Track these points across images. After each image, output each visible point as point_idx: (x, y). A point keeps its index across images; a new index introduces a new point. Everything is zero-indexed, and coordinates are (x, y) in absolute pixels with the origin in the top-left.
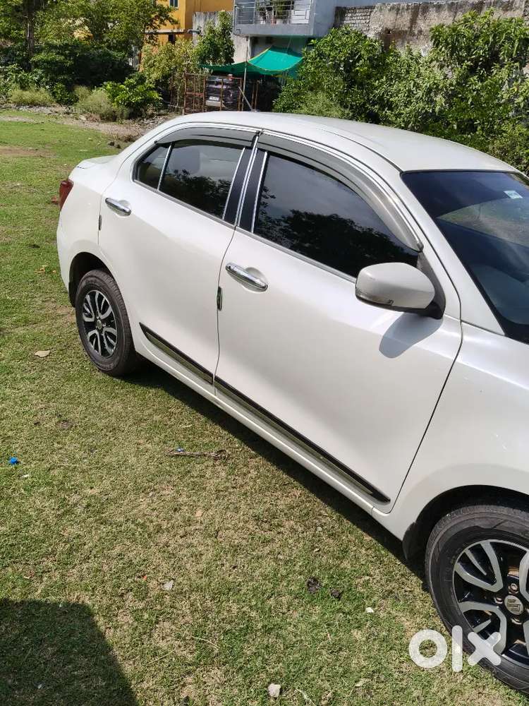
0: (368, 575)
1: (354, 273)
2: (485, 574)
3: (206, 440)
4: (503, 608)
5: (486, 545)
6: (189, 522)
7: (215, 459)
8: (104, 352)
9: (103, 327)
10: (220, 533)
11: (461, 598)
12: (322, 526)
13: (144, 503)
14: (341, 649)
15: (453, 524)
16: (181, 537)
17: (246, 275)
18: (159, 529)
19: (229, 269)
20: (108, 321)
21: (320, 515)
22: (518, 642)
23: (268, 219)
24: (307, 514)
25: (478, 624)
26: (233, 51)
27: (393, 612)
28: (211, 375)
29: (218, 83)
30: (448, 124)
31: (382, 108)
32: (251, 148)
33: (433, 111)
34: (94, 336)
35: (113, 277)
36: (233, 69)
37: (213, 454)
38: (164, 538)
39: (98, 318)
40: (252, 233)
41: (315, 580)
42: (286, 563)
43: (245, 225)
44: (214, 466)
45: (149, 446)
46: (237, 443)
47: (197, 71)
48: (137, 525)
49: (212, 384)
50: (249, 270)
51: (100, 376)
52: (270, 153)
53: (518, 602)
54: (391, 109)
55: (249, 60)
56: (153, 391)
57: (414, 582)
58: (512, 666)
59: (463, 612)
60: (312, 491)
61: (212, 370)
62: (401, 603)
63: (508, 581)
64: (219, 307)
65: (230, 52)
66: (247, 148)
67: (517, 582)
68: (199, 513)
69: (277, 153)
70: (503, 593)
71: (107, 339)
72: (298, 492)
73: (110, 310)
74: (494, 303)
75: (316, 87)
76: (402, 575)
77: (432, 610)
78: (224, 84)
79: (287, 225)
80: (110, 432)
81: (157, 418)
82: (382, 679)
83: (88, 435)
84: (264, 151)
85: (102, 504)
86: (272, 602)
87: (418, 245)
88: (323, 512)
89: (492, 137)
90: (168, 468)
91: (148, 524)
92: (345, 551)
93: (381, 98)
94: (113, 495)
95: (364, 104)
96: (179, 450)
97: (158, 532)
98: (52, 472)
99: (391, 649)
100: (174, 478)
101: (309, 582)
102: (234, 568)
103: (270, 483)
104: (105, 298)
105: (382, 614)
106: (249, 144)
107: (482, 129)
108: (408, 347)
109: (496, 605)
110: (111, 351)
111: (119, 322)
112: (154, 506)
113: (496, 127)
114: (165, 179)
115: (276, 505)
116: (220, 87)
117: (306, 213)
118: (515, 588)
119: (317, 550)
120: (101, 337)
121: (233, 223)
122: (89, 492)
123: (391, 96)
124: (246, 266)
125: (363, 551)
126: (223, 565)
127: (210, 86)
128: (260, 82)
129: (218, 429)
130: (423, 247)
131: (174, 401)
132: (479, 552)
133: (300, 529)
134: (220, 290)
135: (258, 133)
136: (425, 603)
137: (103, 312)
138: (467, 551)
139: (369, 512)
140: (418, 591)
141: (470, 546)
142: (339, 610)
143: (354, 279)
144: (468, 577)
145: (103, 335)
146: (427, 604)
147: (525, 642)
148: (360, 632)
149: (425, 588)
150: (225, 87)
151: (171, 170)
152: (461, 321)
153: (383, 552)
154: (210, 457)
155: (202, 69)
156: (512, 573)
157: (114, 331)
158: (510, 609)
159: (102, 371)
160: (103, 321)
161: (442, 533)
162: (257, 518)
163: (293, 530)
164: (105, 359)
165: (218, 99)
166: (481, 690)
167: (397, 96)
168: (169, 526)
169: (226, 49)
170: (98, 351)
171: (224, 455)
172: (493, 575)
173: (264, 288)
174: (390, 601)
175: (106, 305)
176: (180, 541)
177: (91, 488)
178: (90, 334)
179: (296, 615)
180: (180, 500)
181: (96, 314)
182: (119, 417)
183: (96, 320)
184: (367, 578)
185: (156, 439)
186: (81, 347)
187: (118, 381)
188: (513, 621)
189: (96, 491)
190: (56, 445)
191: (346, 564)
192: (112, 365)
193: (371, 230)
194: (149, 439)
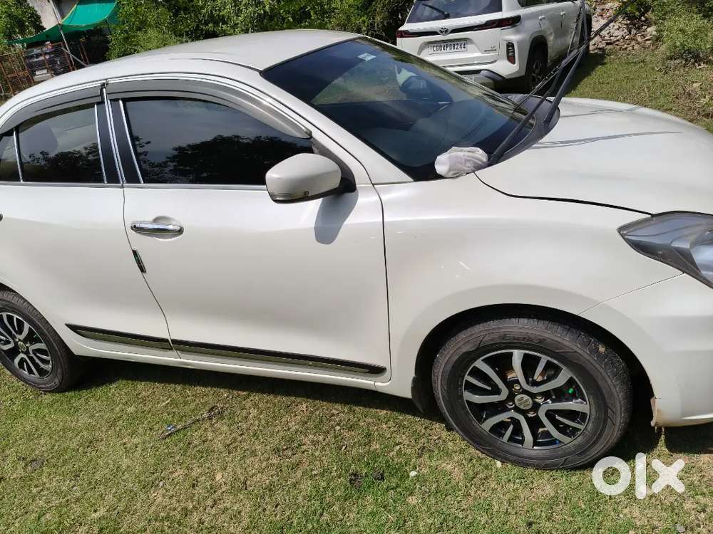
0: (397, 445)
1: (261, 181)
2: (490, 389)
3: (193, 406)
4: (517, 409)
5: (480, 364)
6: (213, 490)
7: (210, 418)
8: (42, 372)
9: (27, 347)
10: (248, 483)
11: (481, 420)
12: (338, 424)
13: (158, 496)
14: (405, 521)
15: (446, 360)
16: (212, 507)
17: (156, 227)
18: (186, 513)
19: (135, 228)
20: (31, 338)
21: (333, 415)
22: (540, 430)
23: (152, 165)
24: (321, 421)
25: (504, 434)
26: (39, 17)
27: (433, 464)
28: (166, 341)
29: (38, 56)
30: (284, 19)
31: (216, 24)
32: (103, 102)
33: (265, 12)
34: (22, 361)
35: (14, 292)
36: (47, 36)
37: (205, 415)
38: (195, 517)
39: (17, 340)
40: (142, 184)
41: (355, 475)
42: (322, 475)
43: (132, 179)
44: (212, 425)
45: (136, 440)
46: (224, 393)
47: (9, 50)
48: (162, 520)
49: (171, 349)
50: (156, 220)
51: (48, 398)
52: (125, 100)
53: (526, 397)
54: (225, 23)
55: (61, 21)
56: (114, 385)
57: (438, 427)
58: (545, 452)
59: (488, 430)
60: (315, 399)
61: (165, 336)
62: (436, 452)
63: (510, 385)
64: (142, 269)
65: (36, 20)
66: (98, 103)
67: (517, 382)
68: (218, 476)
69: (132, 97)
70: (511, 397)
71: (38, 357)
72: (304, 406)
73: (27, 326)
74: (394, 157)
75: (143, 26)
76: (425, 428)
77: (463, 444)
78: (46, 54)
79: (175, 164)
80: (88, 447)
81: (131, 409)
82: (451, 525)
83: (65, 462)
84: (117, 100)
85: (115, 520)
86: (326, 517)
87: (306, 133)
88: (334, 411)
89: (327, 17)
90: (166, 451)
91: (172, 513)
92: (368, 435)
93: (211, 16)
94: (121, 507)
95: (198, 26)
96: (169, 428)
97: (186, 515)
98: (43, 519)
99: (446, 496)
100: (177, 458)
101: (351, 480)
102: (276, 506)
103: (274, 412)
104: (15, 316)
105: (425, 471)
106: (99, 99)
107: (316, 13)
108: (340, 228)
109: (511, 409)
110: (48, 367)
111: (42, 334)
112: (171, 493)
113: (326, 7)
114: (25, 168)
115: (289, 429)
116: (41, 58)
117: (189, 146)
118: (518, 388)
119: (344, 448)
120: (31, 359)
121: (118, 182)
122: (95, 516)
123: (220, 10)
124: (151, 218)
125: (384, 426)
126: (264, 510)
127: (31, 61)
128: (83, 40)
129: (199, 389)
130: (311, 132)
131: (141, 386)
132: (477, 373)
133: (321, 438)
134: (135, 253)
135: (103, 85)
136: (455, 441)
137: (20, 332)
138: (468, 378)
139: (374, 389)
140: (445, 434)
141: (468, 373)
142: (388, 489)
143: (264, 187)
144: (478, 399)
145: (32, 355)
146: (457, 441)
147: (545, 427)
148: (414, 497)
149: (449, 428)
150: (47, 57)
151: (26, 158)
152: (373, 185)
153: (401, 418)
154: (203, 419)
155: (13, 46)
156: (510, 376)
157: (42, 346)
158: (522, 407)
159: (50, 392)
160: (25, 341)
161: (440, 374)
162: (277, 451)
163: (314, 443)
164: (46, 379)
165: (45, 71)
166: (530, 486)
167: (225, 8)
168: (194, 503)
169: (29, 18)
170: (34, 374)
171: (217, 411)
172: (496, 385)
173: (180, 231)
174: (426, 456)
175: (20, 324)
176: (213, 511)
177: (95, 511)
178: (17, 361)
179: (352, 515)
180: (194, 474)
181: (13, 337)
182: (90, 428)
183: (16, 343)
184: (398, 447)
185: (141, 431)
186: (14, 379)
187: (72, 394)
188: (530, 415)
189: (102, 512)
190: (35, 491)
191: (375, 446)
192: (57, 381)
193: (258, 138)
194: (133, 433)
